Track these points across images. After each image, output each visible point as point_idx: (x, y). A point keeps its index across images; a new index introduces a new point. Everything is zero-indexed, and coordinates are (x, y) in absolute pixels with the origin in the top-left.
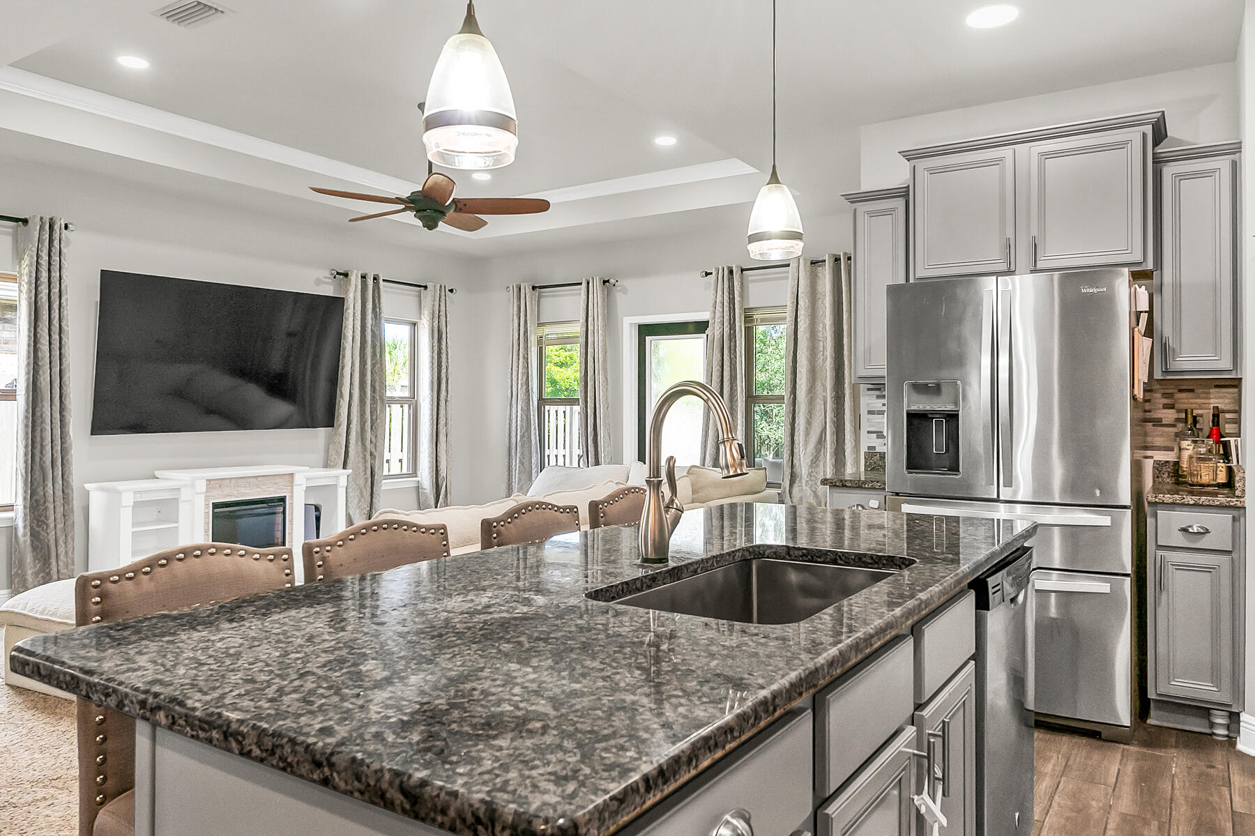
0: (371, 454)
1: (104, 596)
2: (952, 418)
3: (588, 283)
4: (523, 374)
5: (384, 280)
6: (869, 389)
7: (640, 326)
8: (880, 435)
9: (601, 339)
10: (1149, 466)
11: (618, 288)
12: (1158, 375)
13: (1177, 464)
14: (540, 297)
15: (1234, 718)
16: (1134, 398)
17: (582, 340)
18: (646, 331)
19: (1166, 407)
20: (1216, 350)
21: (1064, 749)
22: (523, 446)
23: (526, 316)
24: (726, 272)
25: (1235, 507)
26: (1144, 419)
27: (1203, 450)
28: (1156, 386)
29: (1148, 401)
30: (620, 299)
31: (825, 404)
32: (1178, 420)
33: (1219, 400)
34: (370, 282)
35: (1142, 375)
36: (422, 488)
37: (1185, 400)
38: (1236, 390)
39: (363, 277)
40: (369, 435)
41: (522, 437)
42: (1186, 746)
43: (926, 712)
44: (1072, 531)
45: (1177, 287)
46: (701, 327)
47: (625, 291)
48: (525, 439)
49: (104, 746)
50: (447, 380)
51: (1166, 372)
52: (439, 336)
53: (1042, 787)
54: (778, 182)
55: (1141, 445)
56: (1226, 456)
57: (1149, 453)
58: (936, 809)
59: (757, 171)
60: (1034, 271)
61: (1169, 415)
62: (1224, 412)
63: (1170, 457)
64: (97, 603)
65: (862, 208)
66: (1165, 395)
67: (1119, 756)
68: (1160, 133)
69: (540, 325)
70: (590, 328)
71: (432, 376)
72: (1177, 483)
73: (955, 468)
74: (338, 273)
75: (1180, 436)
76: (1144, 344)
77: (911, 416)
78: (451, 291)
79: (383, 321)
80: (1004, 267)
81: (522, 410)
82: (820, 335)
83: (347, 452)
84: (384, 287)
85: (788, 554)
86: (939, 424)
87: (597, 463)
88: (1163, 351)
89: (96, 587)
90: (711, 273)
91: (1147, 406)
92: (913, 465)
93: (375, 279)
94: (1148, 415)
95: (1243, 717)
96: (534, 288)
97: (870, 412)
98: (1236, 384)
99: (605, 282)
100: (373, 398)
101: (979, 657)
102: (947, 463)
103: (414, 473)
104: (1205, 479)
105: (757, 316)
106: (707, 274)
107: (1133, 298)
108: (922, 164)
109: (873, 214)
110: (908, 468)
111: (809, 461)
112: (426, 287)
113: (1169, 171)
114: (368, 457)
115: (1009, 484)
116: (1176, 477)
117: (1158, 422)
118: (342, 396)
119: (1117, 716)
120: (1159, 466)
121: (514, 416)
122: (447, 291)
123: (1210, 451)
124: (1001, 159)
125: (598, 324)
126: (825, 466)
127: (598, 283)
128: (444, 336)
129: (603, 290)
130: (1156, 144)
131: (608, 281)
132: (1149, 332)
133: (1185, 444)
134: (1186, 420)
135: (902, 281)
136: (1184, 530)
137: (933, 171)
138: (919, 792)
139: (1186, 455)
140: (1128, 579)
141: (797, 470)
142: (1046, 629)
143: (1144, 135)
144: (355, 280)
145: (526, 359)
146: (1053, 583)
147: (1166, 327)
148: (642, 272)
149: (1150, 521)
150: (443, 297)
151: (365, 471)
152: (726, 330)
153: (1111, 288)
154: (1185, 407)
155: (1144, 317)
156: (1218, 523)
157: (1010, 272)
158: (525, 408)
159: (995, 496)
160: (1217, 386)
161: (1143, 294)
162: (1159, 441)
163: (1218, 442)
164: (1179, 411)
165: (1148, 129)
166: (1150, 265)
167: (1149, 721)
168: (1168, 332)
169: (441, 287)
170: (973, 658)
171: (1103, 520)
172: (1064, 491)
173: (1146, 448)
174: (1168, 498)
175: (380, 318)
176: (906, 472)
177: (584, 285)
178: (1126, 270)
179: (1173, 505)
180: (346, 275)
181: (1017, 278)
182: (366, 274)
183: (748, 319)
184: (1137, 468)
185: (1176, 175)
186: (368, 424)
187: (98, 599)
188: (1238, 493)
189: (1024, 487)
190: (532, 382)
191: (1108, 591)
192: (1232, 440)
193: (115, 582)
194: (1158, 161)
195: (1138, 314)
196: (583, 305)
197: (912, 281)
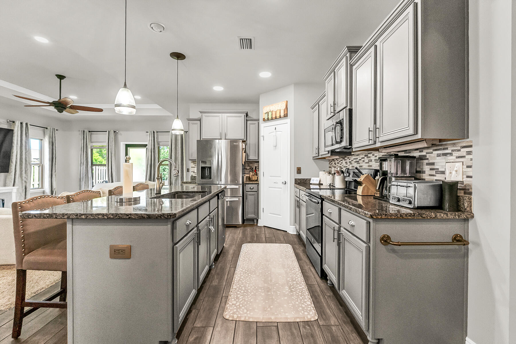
0: (25, 181)
1: (21, 207)
2: (210, 168)
3: (109, 132)
4: (85, 157)
5: (30, 125)
6: (192, 162)
7: (126, 145)
8: (194, 172)
9: (113, 148)
10: (245, 177)
11: (119, 134)
12: (246, 160)
13: (249, 177)
14: (91, 134)
15: (257, 220)
16: (242, 164)
17: (107, 147)
18: (127, 146)
19: (248, 166)
20: (255, 156)
21: (230, 230)
22: (85, 178)
23: (86, 139)
24: (152, 132)
25: (258, 183)
26: (244, 169)
27: (253, 174)
28: (246, 162)
29: (245, 165)
30: (120, 137)
31: (179, 166)
32: (250, 169)
33: (256, 165)
34: (24, 125)
35: (244, 160)
36: (46, 192)
37: (251, 165)
38: (258, 163)
39: (21, 123)
40: (24, 175)
41: (85, 175)
42: (250, 226)
43: (211, 214)
44: (232, 189)
45: (250, 144)
46: (145, 146)
47: (121, 134)
48: (86, 176)
49: (24, 242)
50: (56, 158)
51: (248, 160)
52: (52, 144)
53: (227, 236)
54: (178, 119)
55: (243, 173)
56: (257, 175)
57: (245, 175)
58: (213, 228)
59: (162, 108)
60: (225, 139)
61: (248, 168)
62: (257, 167)
63: (248, 175)
64: (20, 209)
65: (191, 122)
66: (248, 164)
67: (239, 229)
68: (247, 115)
69: (91, 142)
70: (110, 144)
71: (50, 156)
72: (249, 180)
73: (211, 178)
74: (10, 121)
75: (250, 171)
76: (244, 154)
77: (202, 168)
78: (57, 130)
79: (30, 138)
80: (220, 138)
81: (85, 167)
82: (178, 150)
83: (14, 181)
84: (30, 127)
85: (183, 192)
86: (207, 169)
87: (112, 182)
88: (247, 156)
89: (19, 205)
90: (148, 132)
91: (245, 166)
92: (202, 178)
93: (26, 124)
94: (245, 168)
95: (259, 220)
96: (89, 131)
97: (192, 167)
98: (258, 162)
99: (115, 132)
100: (26, 163)
101: (218, 207)
102: (209, 177)
103: (42, 187)
104: (254, 179)
105: (161, 144)
106: (147, 132)
107: (242, 145)
108: (204, 114)
109: (193, 124)
110: (201, 178)
111: (175, 179)
112: (47, 128)
113: (248, 122)
114: (24, 182)
115: (221, 181)
116: (249, 179)
117: (246, 169)
118: (12, 162)
119: (239, 223)
120: (247, 177)
121: (82, 169)
122: (55, 130)
123: (254, 174)
124: (220, 116)
125: (112, 144)
126: (179, 181)
127: (112, 132)
128: (54, 144)
129: (114, 134)
130: (246, 117)
131: (116, 131)
132: (245, 152)
133: (251, 173)
134: (251, 169)
135: (199, 139)
136: (250, 188)
137: (206, 116)
138: (210, 226)
139: (251, 175)
140: (241, 197)
141: (172, 182)
142: (228, 208)
143: (244, 115)
144: (18, 124)
145: (87, 152)
146: (228, 199)
147: (248, 151)
148: (127, 130)
149: (245, 187)
150: (54, 132)
151: (22, 188)
152: (153, 147)
153: (239, 144)
154: (251, 166)
155: (244, 149)
156: (255, 186)
157: (221, 139)
158: (86, 167)
159: (218, 183)
160: (256, 162)
161: (244, 144)
162: (247, 172)
163: (256, 172)
164: (250, 167)
165: (245, 114)
166: (245, 140)
167: (245, 224)
168: (248, 152)
169: (53, 128)
170: (217, 208)
171: (237, 187)
172: (230, 182)
173: (245, 174)
174: (248, 182)
175: (28, 137)
176: (201, 179)
177: (108, 132)
178: (241, 140)
179: (248, 184)
180: (14, 122)
181: (222, 140)
182: (22, 122)
183: (158, 144)
184: (243, 178)
185: (250, 123)
186: (24, 172)
187: (20, 208)
188: (258, 181)
189: (223, 182)
190: (89, 158)
191: (238, 200)
192: (258, 172)
193: (24, 204)
194: (247, 120)
195: (243, 149)
196: (107, 138)
197: (201, 139)
